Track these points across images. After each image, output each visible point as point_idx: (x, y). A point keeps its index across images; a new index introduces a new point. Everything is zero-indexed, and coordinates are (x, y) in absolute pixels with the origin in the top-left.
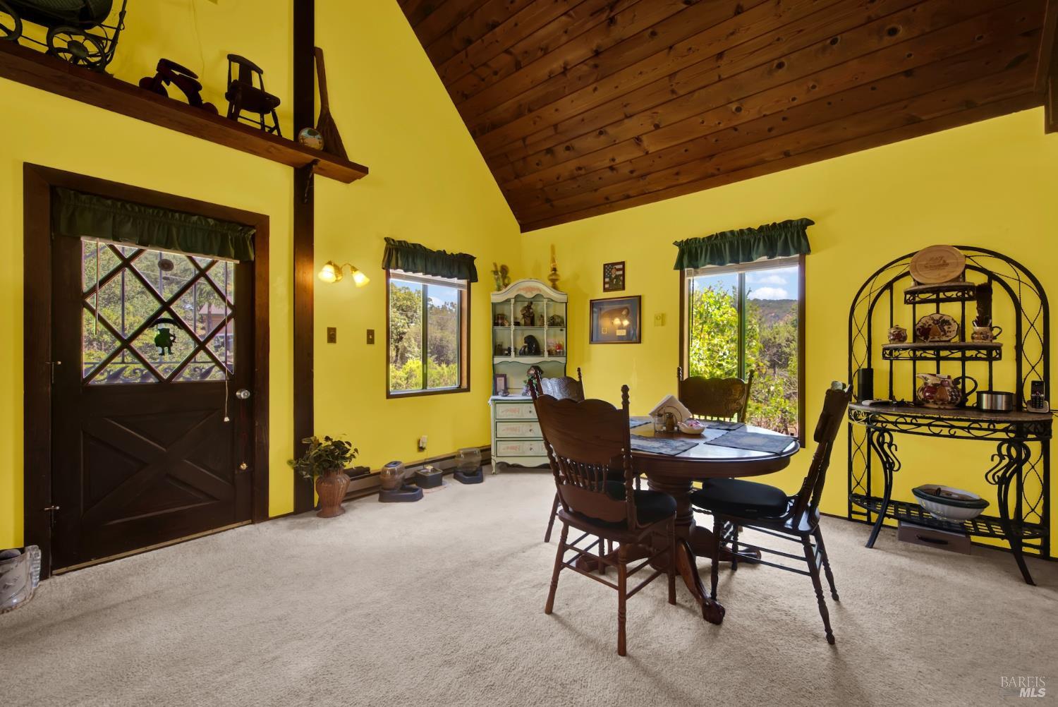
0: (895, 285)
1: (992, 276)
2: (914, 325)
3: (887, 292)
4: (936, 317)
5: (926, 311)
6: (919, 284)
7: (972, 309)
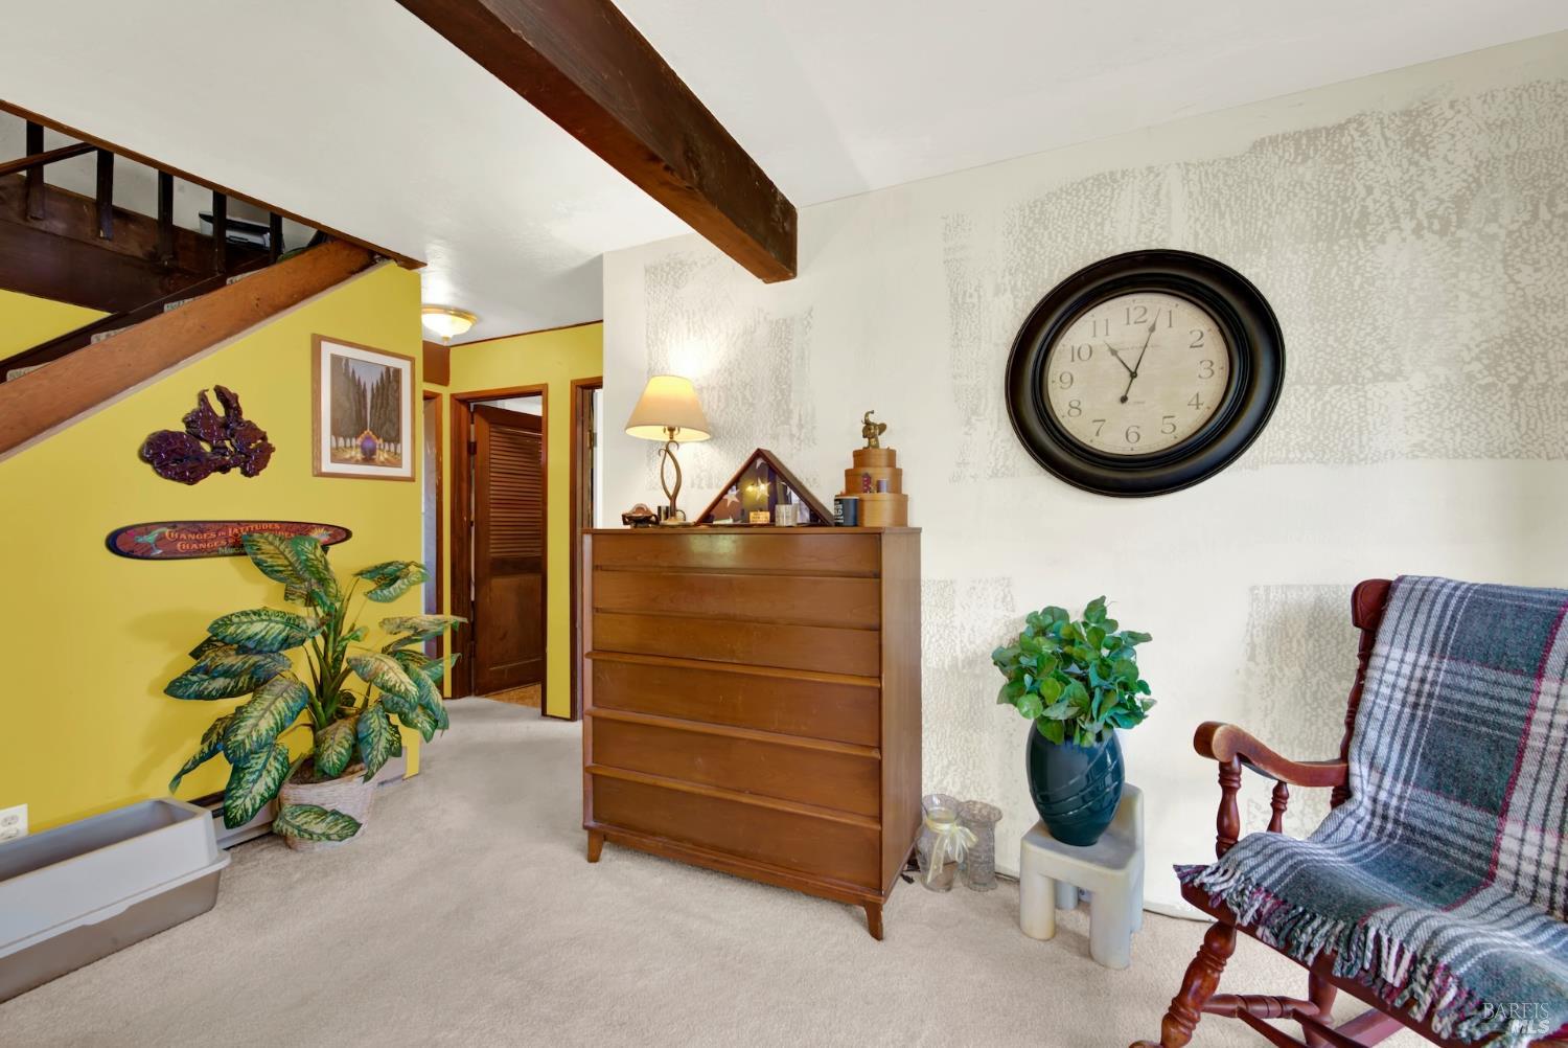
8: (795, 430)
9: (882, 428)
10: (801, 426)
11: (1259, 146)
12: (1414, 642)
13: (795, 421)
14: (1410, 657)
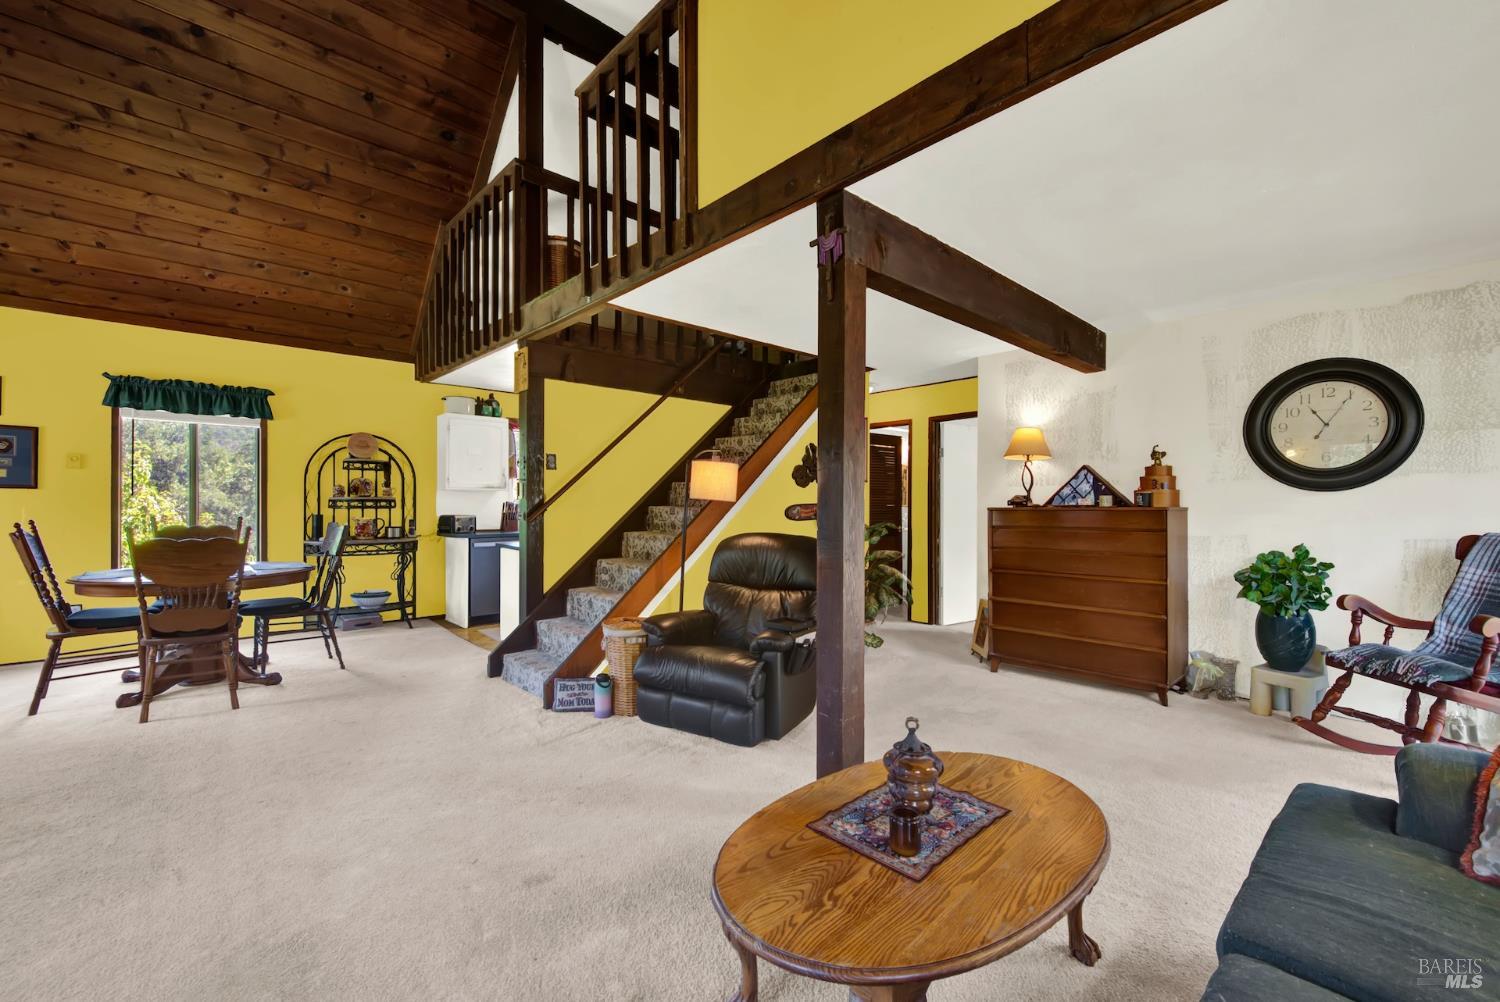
0: (336, 454)
1: (391, 457)
2: (349, 485)
3: (332, 458)
4: (362, 480)
5: (356, 475)
6: (352, 457)
7: (381, 474)
8: (1104, 453)
9: (1164, 454)
10: (1108, 451)
11: (1409, 299)
13: (1104, 448)
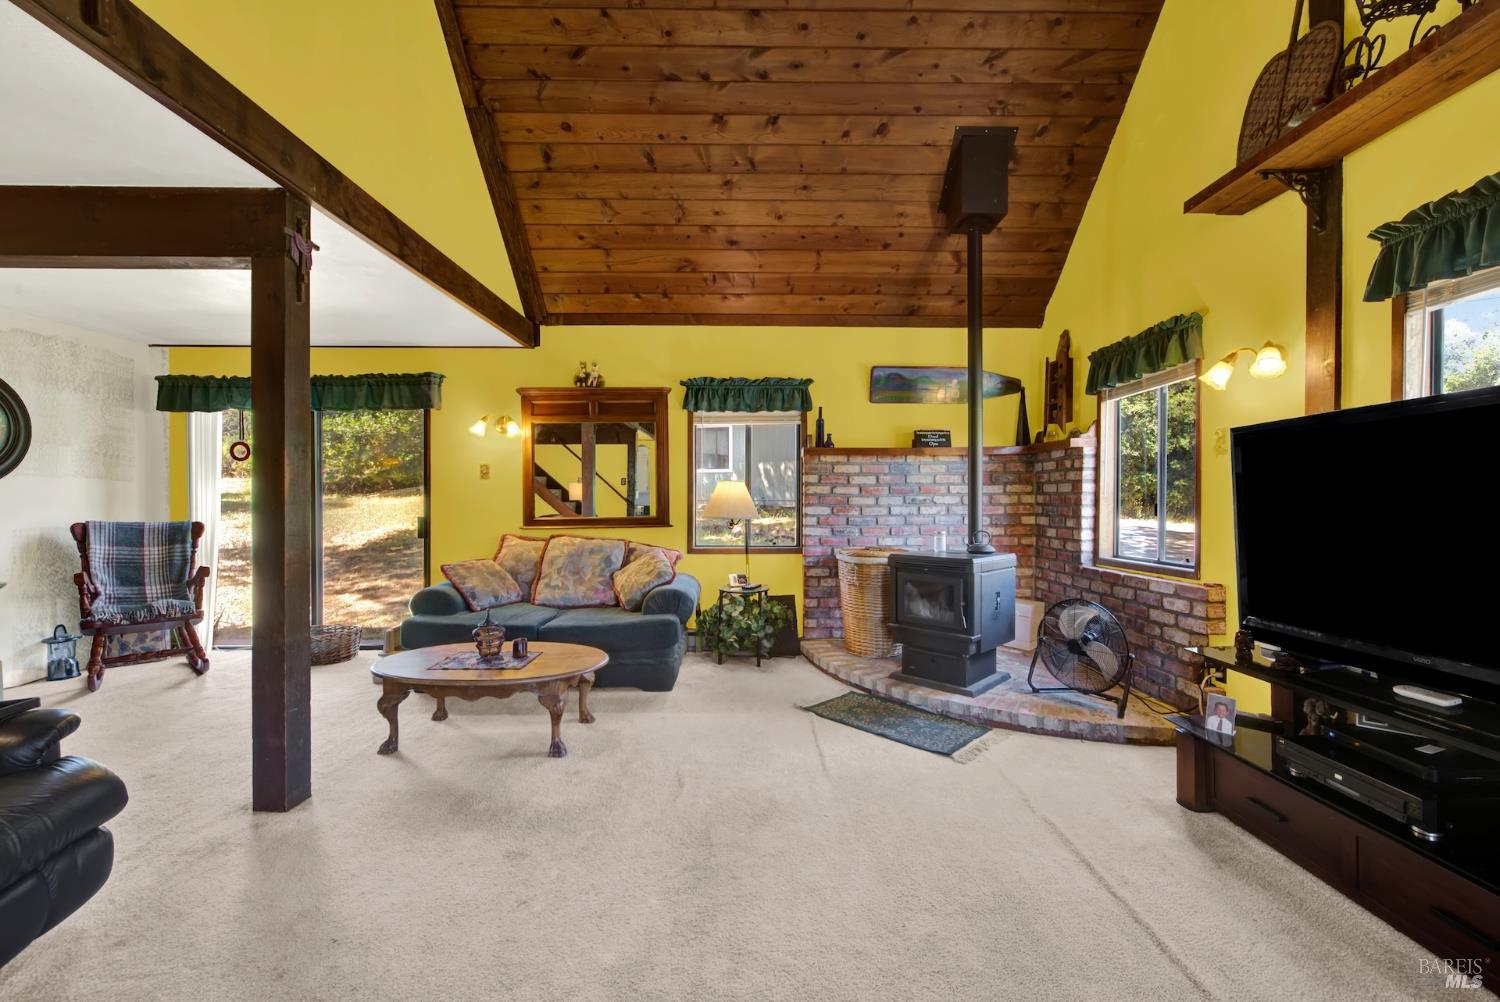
12: (103, 542)
14: (103, 547)
